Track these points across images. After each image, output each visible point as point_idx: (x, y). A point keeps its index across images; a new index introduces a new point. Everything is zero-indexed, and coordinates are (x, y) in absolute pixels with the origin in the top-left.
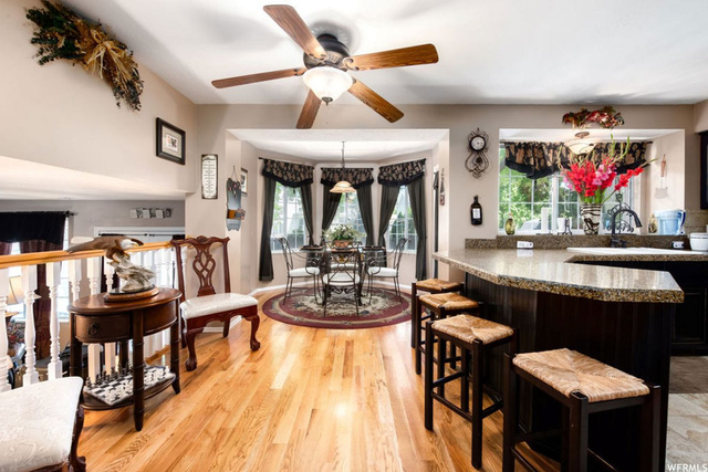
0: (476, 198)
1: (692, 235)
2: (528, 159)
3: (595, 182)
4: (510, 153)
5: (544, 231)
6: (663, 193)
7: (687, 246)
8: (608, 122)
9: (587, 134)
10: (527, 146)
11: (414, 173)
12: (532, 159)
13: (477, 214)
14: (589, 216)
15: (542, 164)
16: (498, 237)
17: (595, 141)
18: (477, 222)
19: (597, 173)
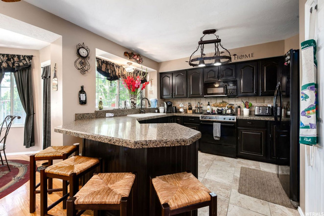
0: (82, 87)
1: (160, 108)
2: (108, 70)
3: (135, 86)
4: (99, 64)
5: (116, 107)
6: (151, 92)
7: (159, 112)
8: (139, 61)
9: (131, 64)
10: (107, 63)
11: (21, 64)
12: (110, 70)
13: (83, 97)
14: (133, 100)
15: (114, 74)
16: (95, 111)
17: (135, 68)
18: (83, 103)
19: (136, 82)
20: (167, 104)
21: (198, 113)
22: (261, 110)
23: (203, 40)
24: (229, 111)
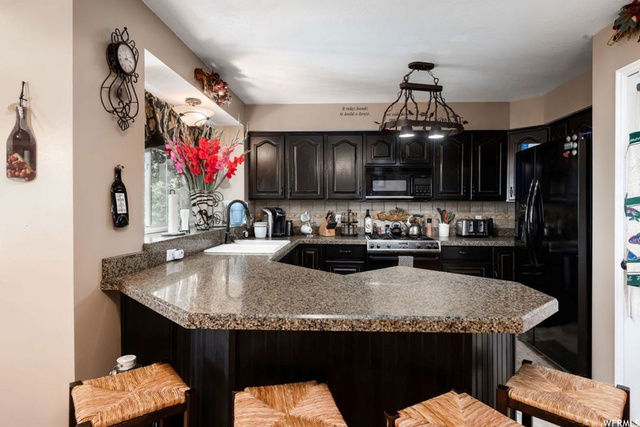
0: (118, 172)
1: (256, 225)
6: (227, 183)
13: (121, 204)
16: (144, 247)
20: (274, 214)
21: (348, 236)
22: (472, 227)
23: (409, 82)
24: (414, 230)
